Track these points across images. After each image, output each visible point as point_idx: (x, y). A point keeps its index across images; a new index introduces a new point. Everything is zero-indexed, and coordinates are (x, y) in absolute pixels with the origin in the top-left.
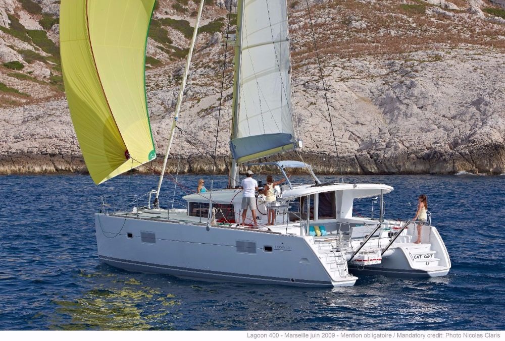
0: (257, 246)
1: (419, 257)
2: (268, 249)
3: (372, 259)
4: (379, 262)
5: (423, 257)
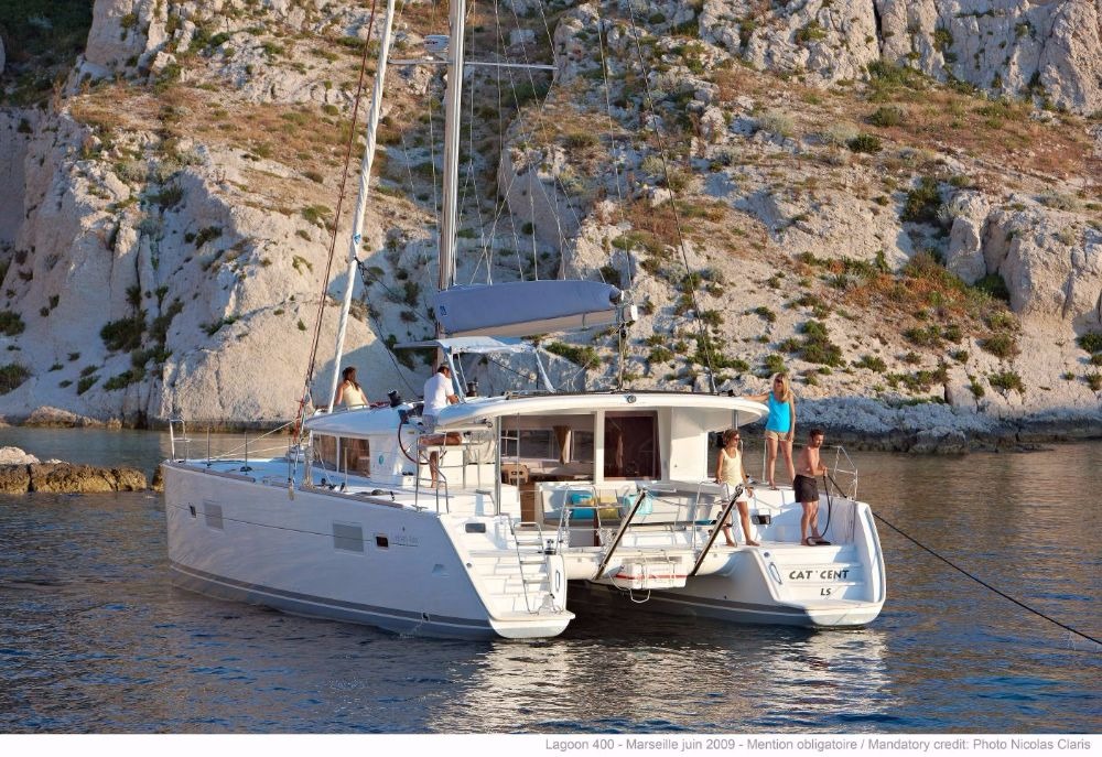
0: (365, 536)
1: (806, 575)
2: (382, 542)
3: (654, 574)
4: (681, 583)
5: (815, 577)
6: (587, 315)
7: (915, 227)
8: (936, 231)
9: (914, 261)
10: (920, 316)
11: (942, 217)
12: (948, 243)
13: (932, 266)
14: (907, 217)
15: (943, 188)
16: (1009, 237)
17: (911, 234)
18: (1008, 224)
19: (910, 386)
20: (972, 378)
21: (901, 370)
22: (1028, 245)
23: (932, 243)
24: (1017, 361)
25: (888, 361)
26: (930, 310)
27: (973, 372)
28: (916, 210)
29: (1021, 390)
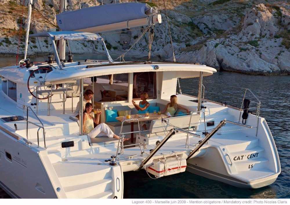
1: (241, 158)
3: (170, 168)
4: (183, 170)
5: (245, 159)
6: (129, 21)
7: (19, 24)
8: (23, 25)
9: (20, 29)
10: (22, 37)
11: (23, 23)
12: (24, 27)
13: (22, 30)
14: (18, 23)
15: (23, 19)
16: (33, 26)
17: (19, 25)
18: (33, 24)
19: (22, 47)
20: (30, 46)
21: (20, 45)
22: (36, 27)
23: (22, 27)
24: (36, 44)
25: (18, 43)
26: (23, 36)
27: (30, 45)
28: (19, 22)
29: (37, 48)
